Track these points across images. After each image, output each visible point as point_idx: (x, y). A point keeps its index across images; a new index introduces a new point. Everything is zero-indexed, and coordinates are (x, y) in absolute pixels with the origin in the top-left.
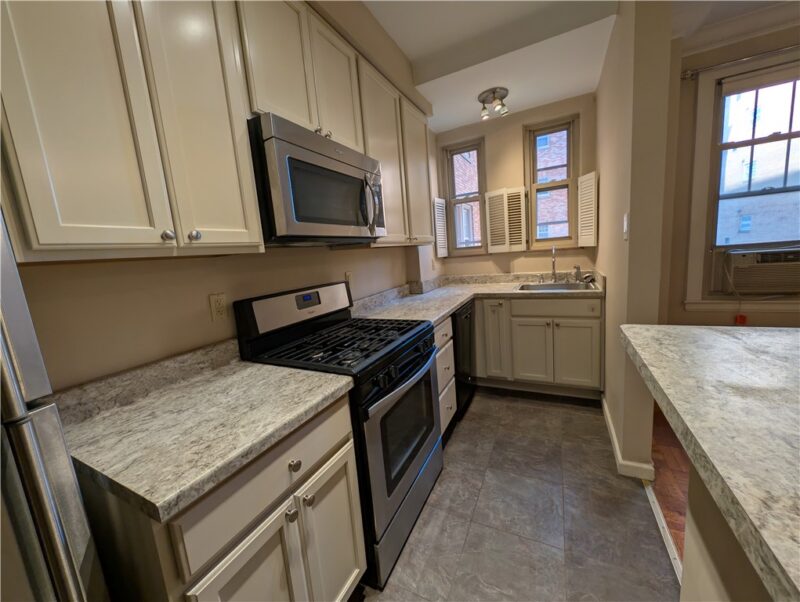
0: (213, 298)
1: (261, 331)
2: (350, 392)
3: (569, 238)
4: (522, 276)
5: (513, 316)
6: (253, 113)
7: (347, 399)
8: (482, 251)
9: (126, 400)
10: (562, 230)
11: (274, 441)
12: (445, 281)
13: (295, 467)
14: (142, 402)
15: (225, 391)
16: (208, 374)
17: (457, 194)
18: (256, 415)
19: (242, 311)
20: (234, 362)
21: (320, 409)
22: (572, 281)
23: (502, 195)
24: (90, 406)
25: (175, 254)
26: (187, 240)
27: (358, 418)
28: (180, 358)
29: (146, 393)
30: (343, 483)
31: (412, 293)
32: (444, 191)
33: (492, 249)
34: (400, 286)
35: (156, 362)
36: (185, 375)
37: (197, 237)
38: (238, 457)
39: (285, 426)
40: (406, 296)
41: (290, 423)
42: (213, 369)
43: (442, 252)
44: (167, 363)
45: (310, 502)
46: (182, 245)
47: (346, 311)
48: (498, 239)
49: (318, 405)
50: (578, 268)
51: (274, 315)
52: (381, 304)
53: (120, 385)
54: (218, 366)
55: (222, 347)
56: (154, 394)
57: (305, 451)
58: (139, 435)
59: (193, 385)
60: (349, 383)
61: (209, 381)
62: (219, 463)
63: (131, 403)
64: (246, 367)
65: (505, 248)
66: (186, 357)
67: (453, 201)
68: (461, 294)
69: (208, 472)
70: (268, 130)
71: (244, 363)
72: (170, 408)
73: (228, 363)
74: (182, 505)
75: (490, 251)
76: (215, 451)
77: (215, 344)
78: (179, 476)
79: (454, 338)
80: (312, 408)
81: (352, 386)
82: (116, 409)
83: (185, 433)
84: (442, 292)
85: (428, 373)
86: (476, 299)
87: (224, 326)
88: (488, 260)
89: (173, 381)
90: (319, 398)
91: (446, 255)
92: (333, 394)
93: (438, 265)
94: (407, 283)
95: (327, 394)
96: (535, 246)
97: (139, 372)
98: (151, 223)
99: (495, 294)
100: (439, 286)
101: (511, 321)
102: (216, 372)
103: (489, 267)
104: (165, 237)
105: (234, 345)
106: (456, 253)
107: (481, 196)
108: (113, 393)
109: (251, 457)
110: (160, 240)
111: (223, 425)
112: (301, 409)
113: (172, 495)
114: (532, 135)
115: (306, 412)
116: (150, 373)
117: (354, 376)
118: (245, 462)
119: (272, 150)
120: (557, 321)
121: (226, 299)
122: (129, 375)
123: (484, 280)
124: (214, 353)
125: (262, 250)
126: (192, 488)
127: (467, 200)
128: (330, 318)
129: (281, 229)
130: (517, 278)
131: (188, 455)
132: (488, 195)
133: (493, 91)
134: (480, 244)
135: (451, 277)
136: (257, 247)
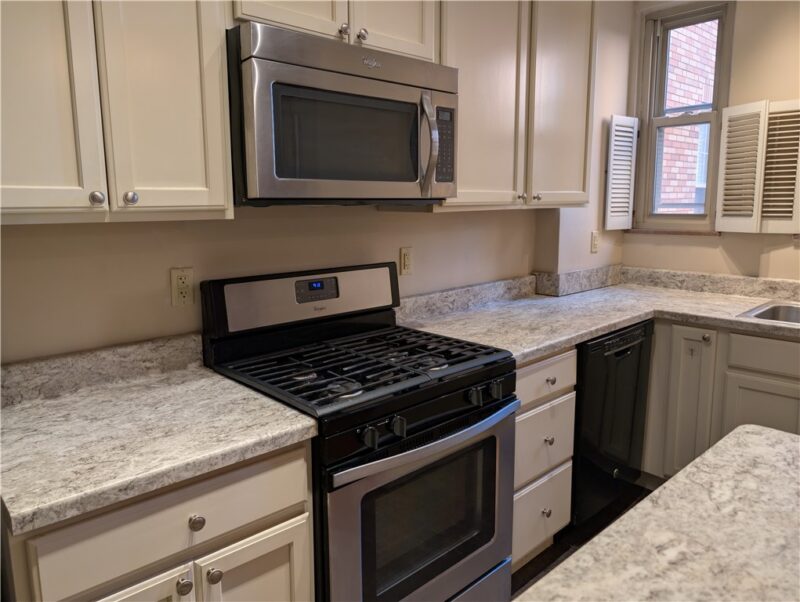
0: (175, 274)
1: (232, 329)
2: (313, 440)
5: (731, 367)
6: (237, 20)
7: (307, 450)
8: (703, 225)
9: (51, 393)
11: (167, 482)
12: (618, 276)
13: (196, 525)
14: (67, 398)
15: (155, 406)
16: (154, 376)
17: (669, 105)
18: (166, 443)
19: (212, 294)
20: (193, 366)
21: (249, 456)
23: (758, 115)
24: (13, 391)
25: (107, 220)
26: (121, 203)
27: (321, 483)
28: (121, 350)
29: (75, 388)
31: (539, 292)
32: (641, 100)
33: (725, 224)
34: (514, 278)
35: (92, 350)
36: (127, 373)
37: (133, 200)
38: (114, 489)
39: (187, 467)
40: (525, 296)
41: (195, 465)
42: (163, 371)
43: (619, 220)
44: (104, 354)
45: (213, 578)
46: (115, 208)
47: (388, 311)
48: (736, 205)
49: (245, 449)
51: (246, 312)
52: (465, 307)
53: (47, 372)
54: (169, 369)
55: (179, 343)
56: (83, 391)
57: (221, 508)
58: (41, 437)
59: (129, 389)
60: (308, 428)
61: (148, 387)
62: (89, 490)
63: (56, 397)
64: (202, 376)
65: (750, 225)
66: (129, 349)
67: (657, 121)
68: (629, 306)
69: (74, 496)
70: (257, 41)
71: (204, 371)
72: (87, 413)
73: (184, 366)
74: (38, 524)
75: (718, 228)
76: (94, 476)
77: (167, 338)
78: (46, 492)
79: (578, 388)
80: (234, 452)
81: (313, 433)
82: (38, 401)
83: (82, 447)
84: (596, 298)
85: (488, 444)
86: (646, 328)
87: (187, 313)
88: (714, 246)
89: (108, 379)
90: (250, 441)
91: (628, 226)
92: (275, 439)
93: (605, 246)
94: (532, 274)
95: (264, 437)
97: (69, 359)
98: (80, 183)
99: (697, 317)
100: (603, 285)
101: (725, 378)
102: (165, 376)
103: (715, 259)
104: (94, 198)
105: (195, 343)
106: (651, 223)
107: (713, 115)
108: (38, 380)
109: (132, 494)
110: (87, 203)
111: (123, 447)
112: (218, 450)
113: (28, 510)
115: (224, 456)
116: (83, 363)
117: (319, 420)
118: (123, 497)
119: (257, 76)
121: (194, 277)
122: (58, 363)
123: (700, 285)
124: (167, 351)
125: (230, 215)
126: (51, 509)
127: (687, 118)
128: (368, 319)
129: (255, 191)
130: (773, 288)
131: (68, 472)
132: (728, 113)
134: (701, 211)
135: (632, 270)
136: (223, 211)
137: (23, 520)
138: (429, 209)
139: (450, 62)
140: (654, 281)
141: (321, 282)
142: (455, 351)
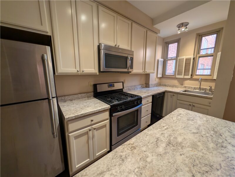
0: (90, 83)
1: (98, 91)
2: (110, 109)
3: (210, 75)
4: (187, 87)
5: (178, 100)
6: (99, 44)
7: (109, 110)
8: (174, 77)
9: (71, 100)
10: (208, 72)
11: (88, 114)
12: (159, 85)
13: (92, 121)
14: (74, 101)
15: (86, 103)
16: (86, 98)
17: (168, 57)
18: (88, 108)
19: (95, 86)
20: (92, 97)
21: (100, 111)
22: (208, 92)
23: (184, 59)
24: (66, 100)
25: (80, 74)
26: (82, 72)
27: (111, 115)
28: (81, 94)
29: (75, 100)
30: (105, 129)
31: (146, 87)
32: (164, 56)
33: (178, 76)
34: (142, 85)
35: (77, 94)
36: (82, 98)
37: (83, 71)
38: (80, 115)
39: (91, 112)
40: (144, 88)
41: (92, 112)
42: (88, 98)
43: (160, 75)
44: (79, 95)
45: (94, 129)
46: (81, 72)
47: (122, 89)
48: (180, 73)
49: (99, 110)
50: (211, 87)
51: (100, 89)
52: (134, 89)
53: (71, 97)
54: (89, 97)
55: (90, 93)
56: (76, 100)
57: (96, 118)
58: (70, 107)
59: (82, 100)
60: (109, 107)
61: (85, 100)
62: (76, 115)
63: (72, 101)
64: (93, 99)
65: (182, 77)
66: (83, 94)
67: (167, 59)
68: (161, 89)
69: (74, 115)
70: (102, 47)
71: (94, 98)
72: (76, 103)
73: (91, 97)
74: (69, 119)
75: (176, 77)
76: (77, 113)
77: (88, 93)
78: (70, 115)
79: (152, 102)
80: (98, 110)
81: (110, 108)
82: (69, 101)
83: (75, 108)
84: (156, 88)
85: (137, 111)
86: (164, 93)
87: (91, 89)
88: (175, 80)
89: (80, 98)
90: (100, 108)
91: (161, 77)
92: (104, 108)
93: (157, 80)
94: (145, 84)
95: (102, 108)
96: (195, 77)
97: (74, 95)
98: (76, 69)
99: (172, 91)
100: (157, 86)
101: (177, 102)
103: (176, 82)
104: (78, 71)
105: (92, 94)
106: (165, 76)
107: (176, 58)
108: (70, 98)
109: (82, 116)
110: (77, 72)
111: (81, 109)
112: (95, 110)
113: (67, 117)
114: (200, 36)
115: (96, 110)
116: (76, 96)
117: (111, 106)
118: (81, 116)
119: (102, 52)
120: (194, 104)
121: (92, 83)
122: (72, 96)
123: (173, 86)
124: (88, 94)
125: (98, 74)
126: (71, 117)
127: (172, 59)
128: (118, 91)
129: (102, 70)
130: (185, 87)
131: (73, 112)
132: (178, 58)
133: (182, 24)
134: (174, 74)
135: (162, 84)
136: (97, 73)
137: (67, 119)
138: (129, 73)
139: (133, 50)
140: (165, 86)
141: (112, 84)
142: (132, 96)
